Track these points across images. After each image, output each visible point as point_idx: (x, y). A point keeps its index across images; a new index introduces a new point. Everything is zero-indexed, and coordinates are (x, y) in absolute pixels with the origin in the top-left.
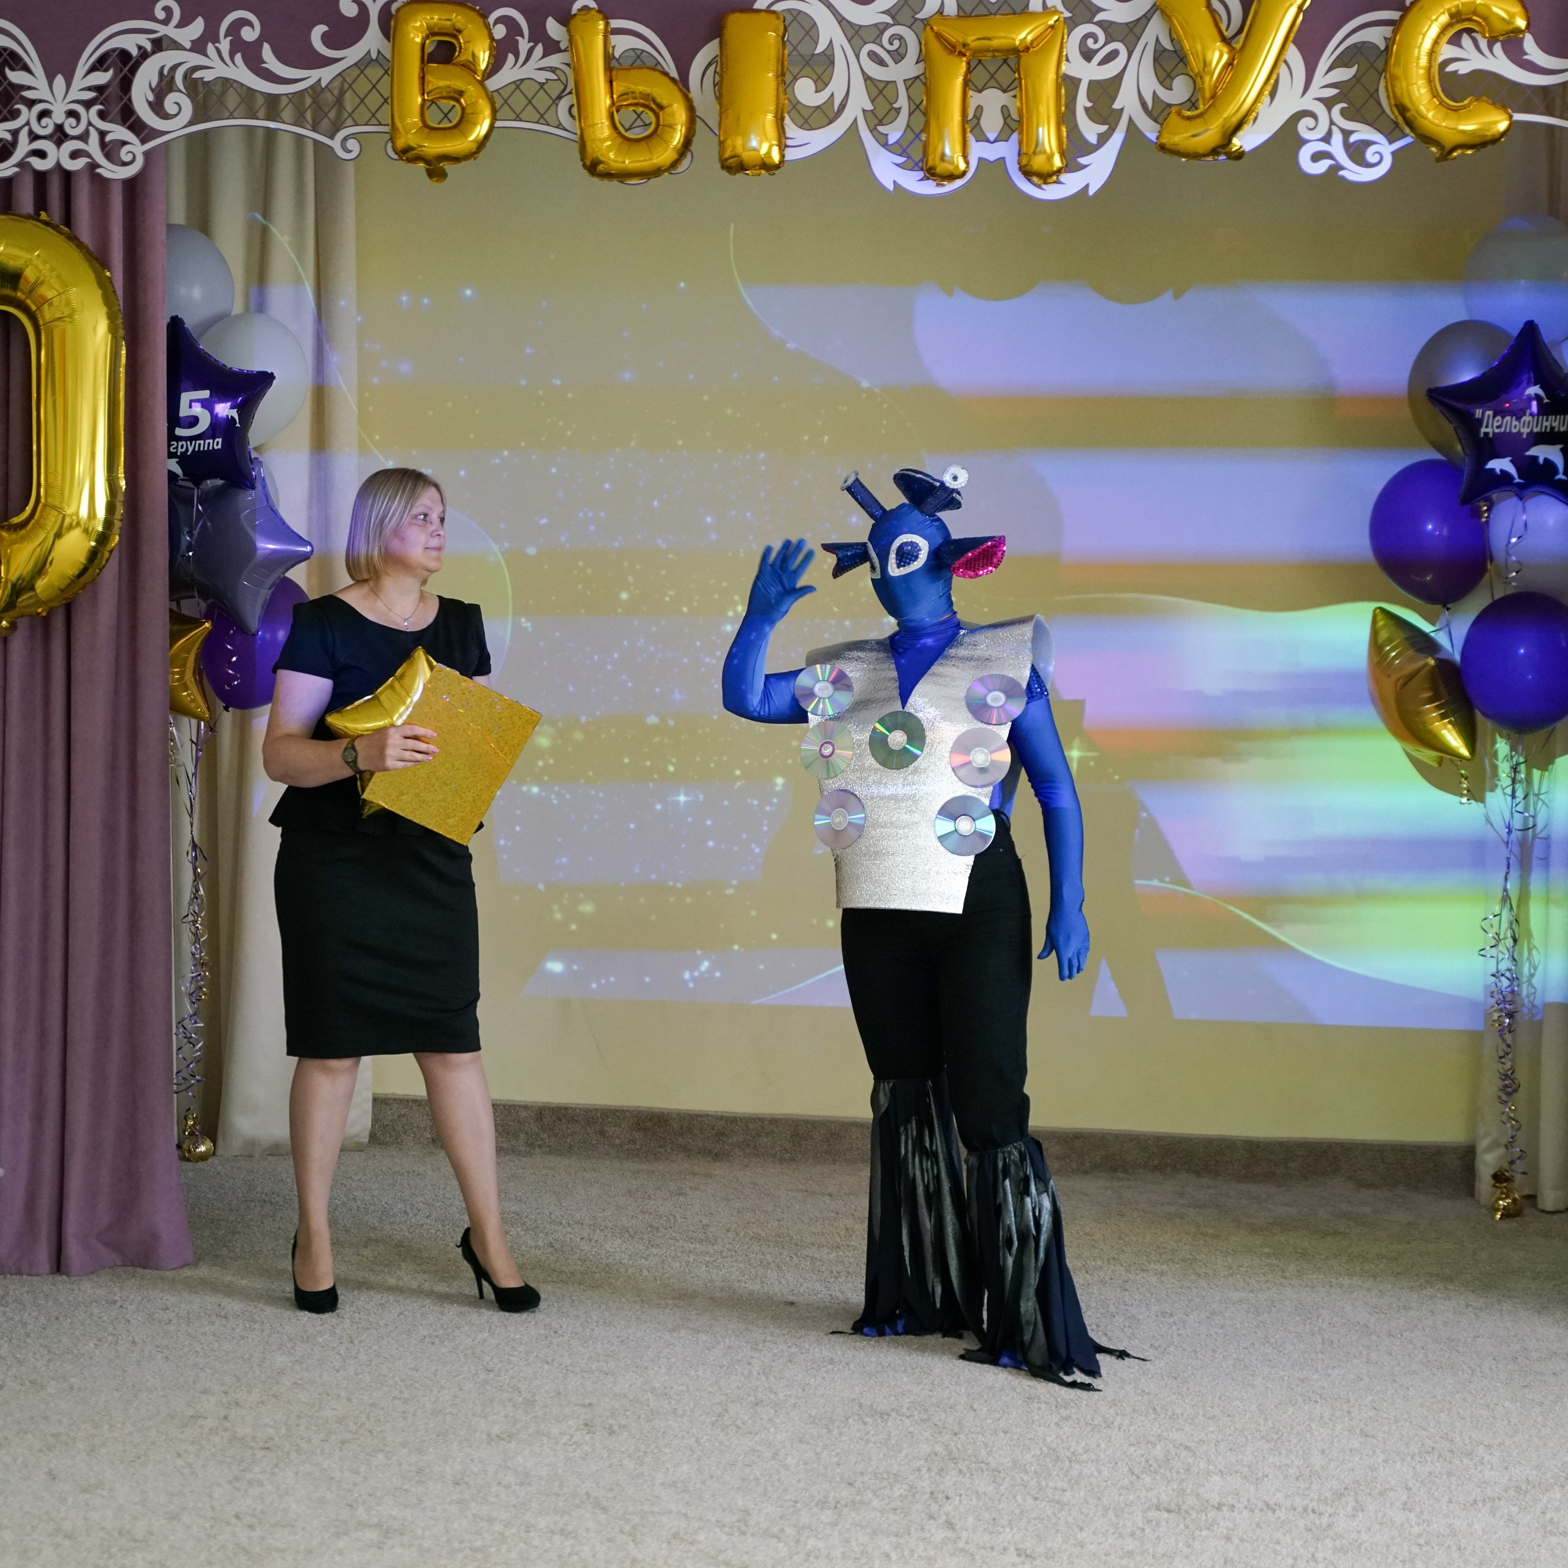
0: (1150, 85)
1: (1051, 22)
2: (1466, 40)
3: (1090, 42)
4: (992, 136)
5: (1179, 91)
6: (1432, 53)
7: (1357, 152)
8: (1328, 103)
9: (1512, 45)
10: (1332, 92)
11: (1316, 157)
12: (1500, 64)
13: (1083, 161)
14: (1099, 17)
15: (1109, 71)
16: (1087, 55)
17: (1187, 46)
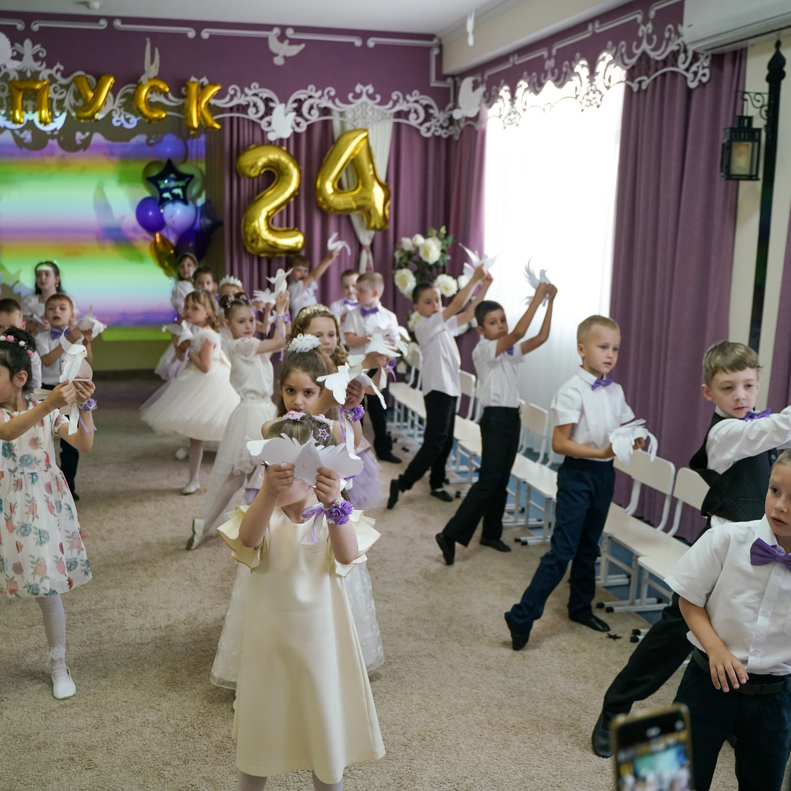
0: (73, 101)
1: (46, 83)
2: (154, 94)
3: (56, 89)
4: (30, 112)
5: (80, 103)
6: (146, 96)
7: (128, 120)
8: (120, 107)
9: (165, 95)
10: (120, 105)
11: (117, 121)
12: (162, 99)
13: (55, 120)
14: (59, 82)
15: (62, 97)
16: (55, 92)
17: (82, 91)
